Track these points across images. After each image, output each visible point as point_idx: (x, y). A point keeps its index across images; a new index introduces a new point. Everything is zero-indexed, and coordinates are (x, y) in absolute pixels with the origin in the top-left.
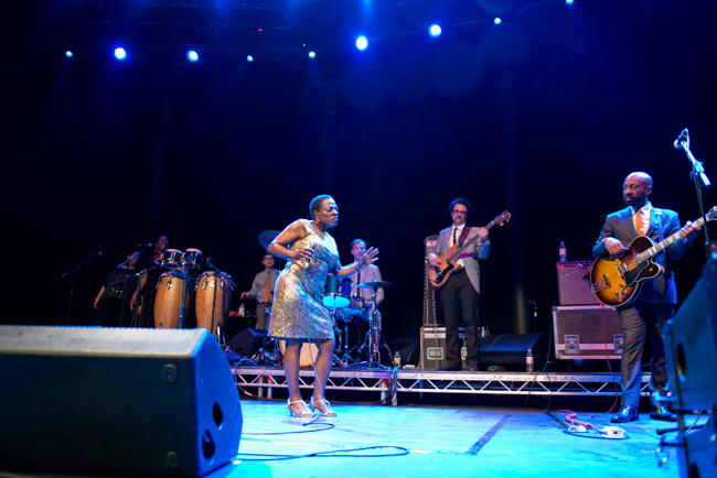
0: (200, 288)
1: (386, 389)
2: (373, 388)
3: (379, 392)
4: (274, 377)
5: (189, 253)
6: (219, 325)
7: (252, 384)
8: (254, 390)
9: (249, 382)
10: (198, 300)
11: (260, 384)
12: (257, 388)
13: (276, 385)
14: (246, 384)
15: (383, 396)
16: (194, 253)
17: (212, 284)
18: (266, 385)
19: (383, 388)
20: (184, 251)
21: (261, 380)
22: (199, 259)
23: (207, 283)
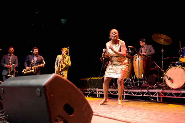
0: (134, 60)
4: (162, 93)
5: (129, 48)
6: (143, 73)
7: (154, 96)
8: (155, 98)
9: (153, 95)
10: (134, 65)
11: (157, 96)
12: (156, 97)
13: (164, 96)
14: (152, 96)
16: (130, 48)
17: (138, 59)
18: (160, 96)
21: (157, 94)
22: (132, 49)
23: (136, 58)
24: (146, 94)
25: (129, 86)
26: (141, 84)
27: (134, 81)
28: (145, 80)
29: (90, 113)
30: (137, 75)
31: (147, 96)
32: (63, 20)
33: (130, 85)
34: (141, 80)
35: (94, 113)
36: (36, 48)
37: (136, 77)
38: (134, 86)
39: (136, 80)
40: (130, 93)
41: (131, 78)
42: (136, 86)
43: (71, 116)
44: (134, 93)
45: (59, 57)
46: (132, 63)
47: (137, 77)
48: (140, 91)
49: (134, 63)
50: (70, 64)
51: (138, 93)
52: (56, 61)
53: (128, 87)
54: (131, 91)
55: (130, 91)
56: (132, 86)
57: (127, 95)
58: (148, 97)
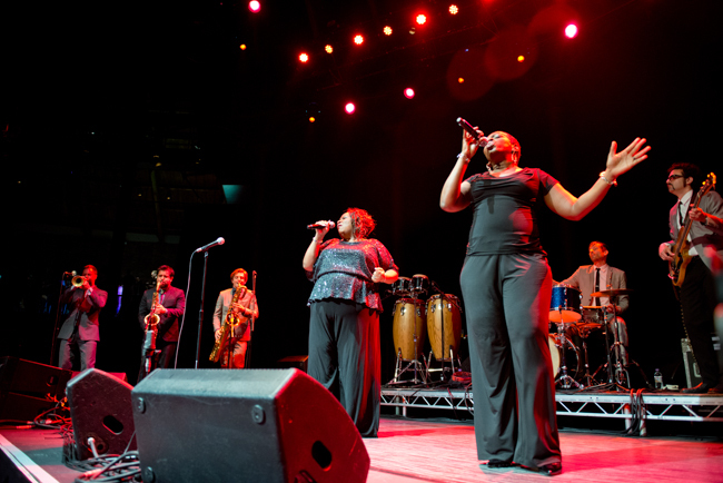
0: (429, 312)
1: (630, 416)
2: (615, 415)
3: (623, 420)
5: (415, 279)
6: (451, 347)
10: (429, 324)
15: (628, 425)
16: (420, 278)
17: (439, 308)
19: (627, 415)
20: (411, 277)
22: (425, 283)
23: (435, 306)
24: (463, 405)
25: (415, 380)
26: (448, 375)
27: (430, 367)
28: (456, 364)
29: (363, 462)
30: (437, 350)
31: (465, 408)
32: (228, 189)
33: (419, 378)
34: (448, 364)
35: (373, 463)
36: (164, 269)
37: (433, 357)
38: (428, 381)
39: (435, 364)
40: (420, 401)
41: (420, 359)
42: (434, 382)
43: (328, 469)
44: (432, 400)
45: (226, 296)
46: (424, 318)
47: (438, 356)
48: (445, 395)
49: (429, 319)
50: (256, 312)
51: (442, 402)
52: (217, 309)
53: (413, 383)
54: (424, 394)
55: (419, 394)
56: (425, 383)
57: (412, 405)
58: (467, 411)
